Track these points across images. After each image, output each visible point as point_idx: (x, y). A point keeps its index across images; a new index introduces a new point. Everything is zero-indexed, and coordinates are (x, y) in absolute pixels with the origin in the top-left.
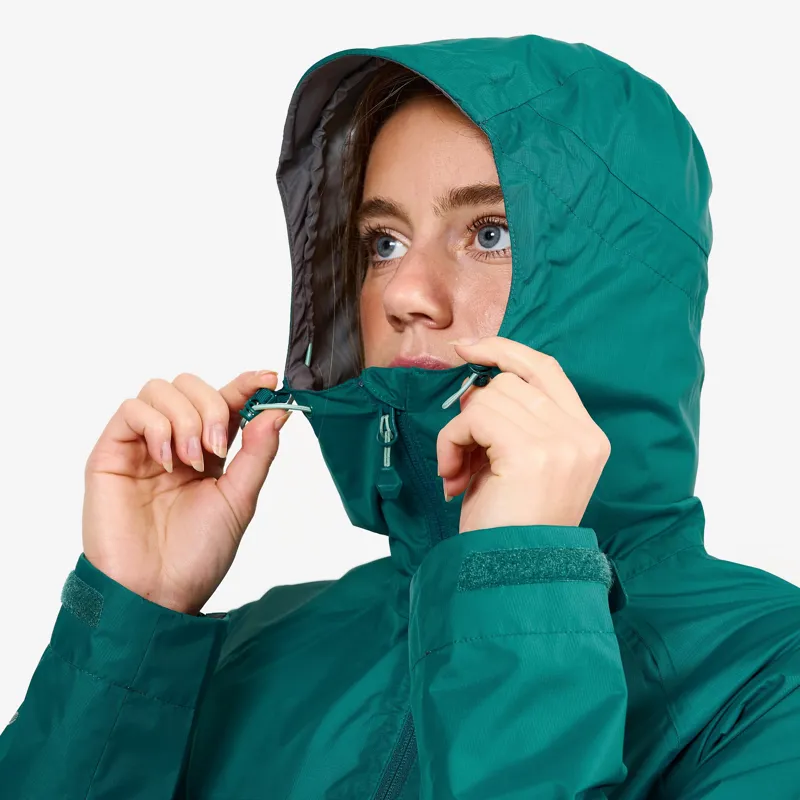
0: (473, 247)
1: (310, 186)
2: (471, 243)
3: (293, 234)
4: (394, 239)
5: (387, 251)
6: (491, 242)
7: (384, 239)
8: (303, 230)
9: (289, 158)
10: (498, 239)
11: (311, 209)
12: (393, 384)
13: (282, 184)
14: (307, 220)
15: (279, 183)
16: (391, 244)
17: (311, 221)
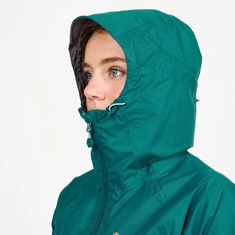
0: (110, 76)
1: (78, 51)
2: (110, 75)
3: (73, 65)
4: (92, 74)
5: (91, 77)
6: (115, 74)
7: (90, 74)
8: (76, 64)
9: (72, 44)
10: (117, 73)
11: (77, 58)
12: (92, 115)
13: (70, 51)
14: (77, 61)
15: (69, 50)
16: (92, 75)
17: (78, 61)
